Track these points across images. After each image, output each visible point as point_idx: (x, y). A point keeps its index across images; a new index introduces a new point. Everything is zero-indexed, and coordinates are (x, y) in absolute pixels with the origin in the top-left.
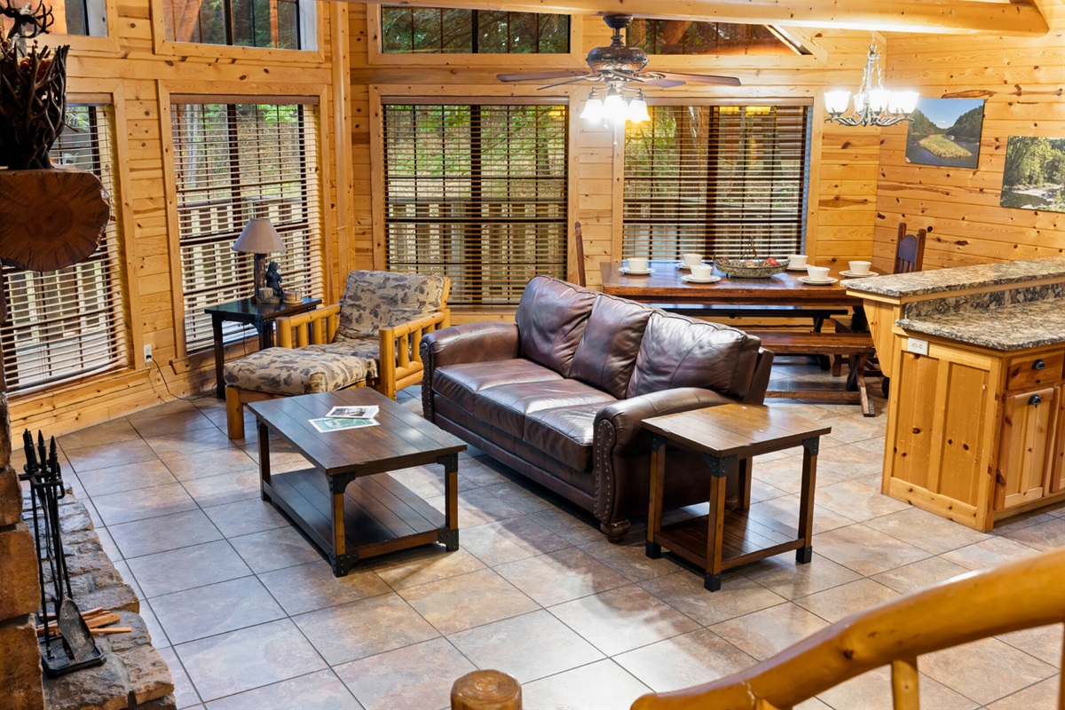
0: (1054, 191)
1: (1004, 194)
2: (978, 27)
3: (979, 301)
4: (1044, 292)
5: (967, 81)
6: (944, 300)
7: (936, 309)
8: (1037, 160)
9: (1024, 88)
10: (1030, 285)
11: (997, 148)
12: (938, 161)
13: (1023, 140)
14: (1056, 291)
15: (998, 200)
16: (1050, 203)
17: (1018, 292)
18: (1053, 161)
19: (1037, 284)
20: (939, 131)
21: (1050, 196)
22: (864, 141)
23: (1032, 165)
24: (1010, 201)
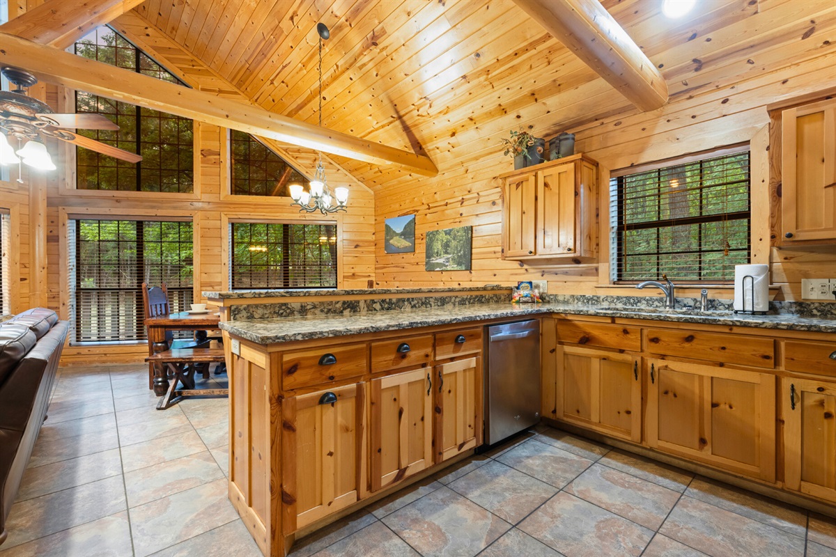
0: (448, 259)
1: (427, 263)
2: (390, 160)
3: (330, 307)
4: (401, 304)
5: (407, 206)
6: (285, 304)
7: (275, 313)
8: (439, 243)
9: (431, 205)
10: (387, 297)
11: (422, 239)
12: (398, 251)
13: (432, 233)
14: (413, 303)
15: (424, 268)
16: (447, 266)
17: (373, 302)
18: (446, 242)
19: (394, 298)
20: (397, 234)
21: (447, 262)
22: (366, 244)
23: (438, 246)
24: (430, 268)
